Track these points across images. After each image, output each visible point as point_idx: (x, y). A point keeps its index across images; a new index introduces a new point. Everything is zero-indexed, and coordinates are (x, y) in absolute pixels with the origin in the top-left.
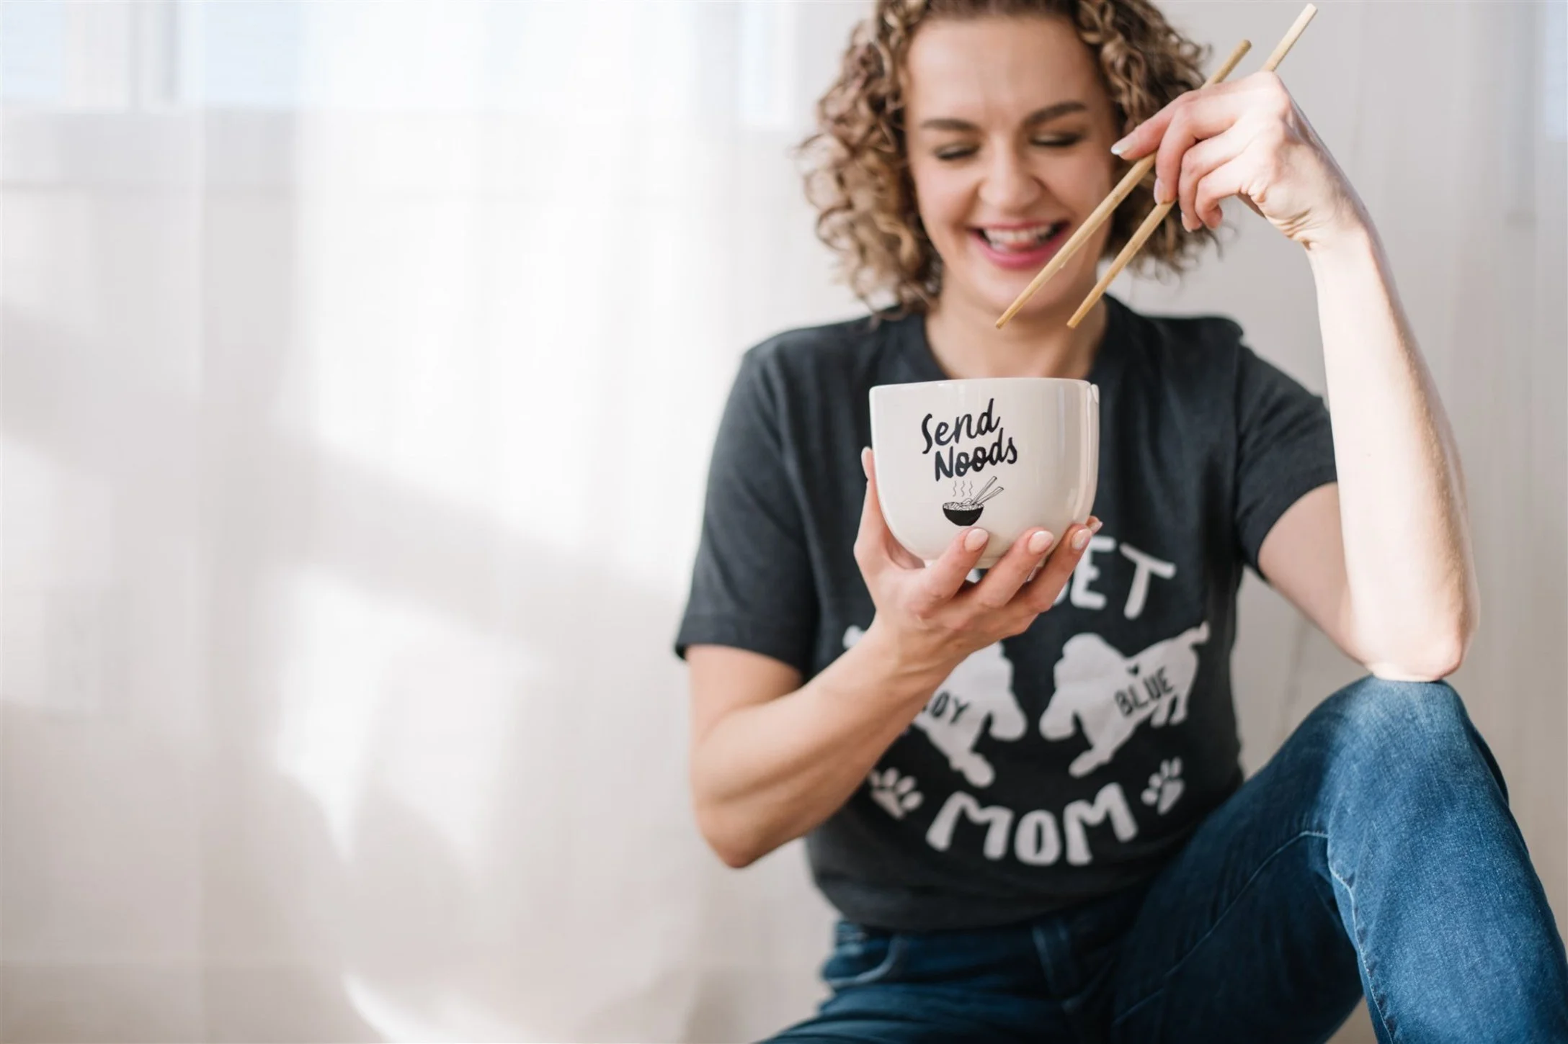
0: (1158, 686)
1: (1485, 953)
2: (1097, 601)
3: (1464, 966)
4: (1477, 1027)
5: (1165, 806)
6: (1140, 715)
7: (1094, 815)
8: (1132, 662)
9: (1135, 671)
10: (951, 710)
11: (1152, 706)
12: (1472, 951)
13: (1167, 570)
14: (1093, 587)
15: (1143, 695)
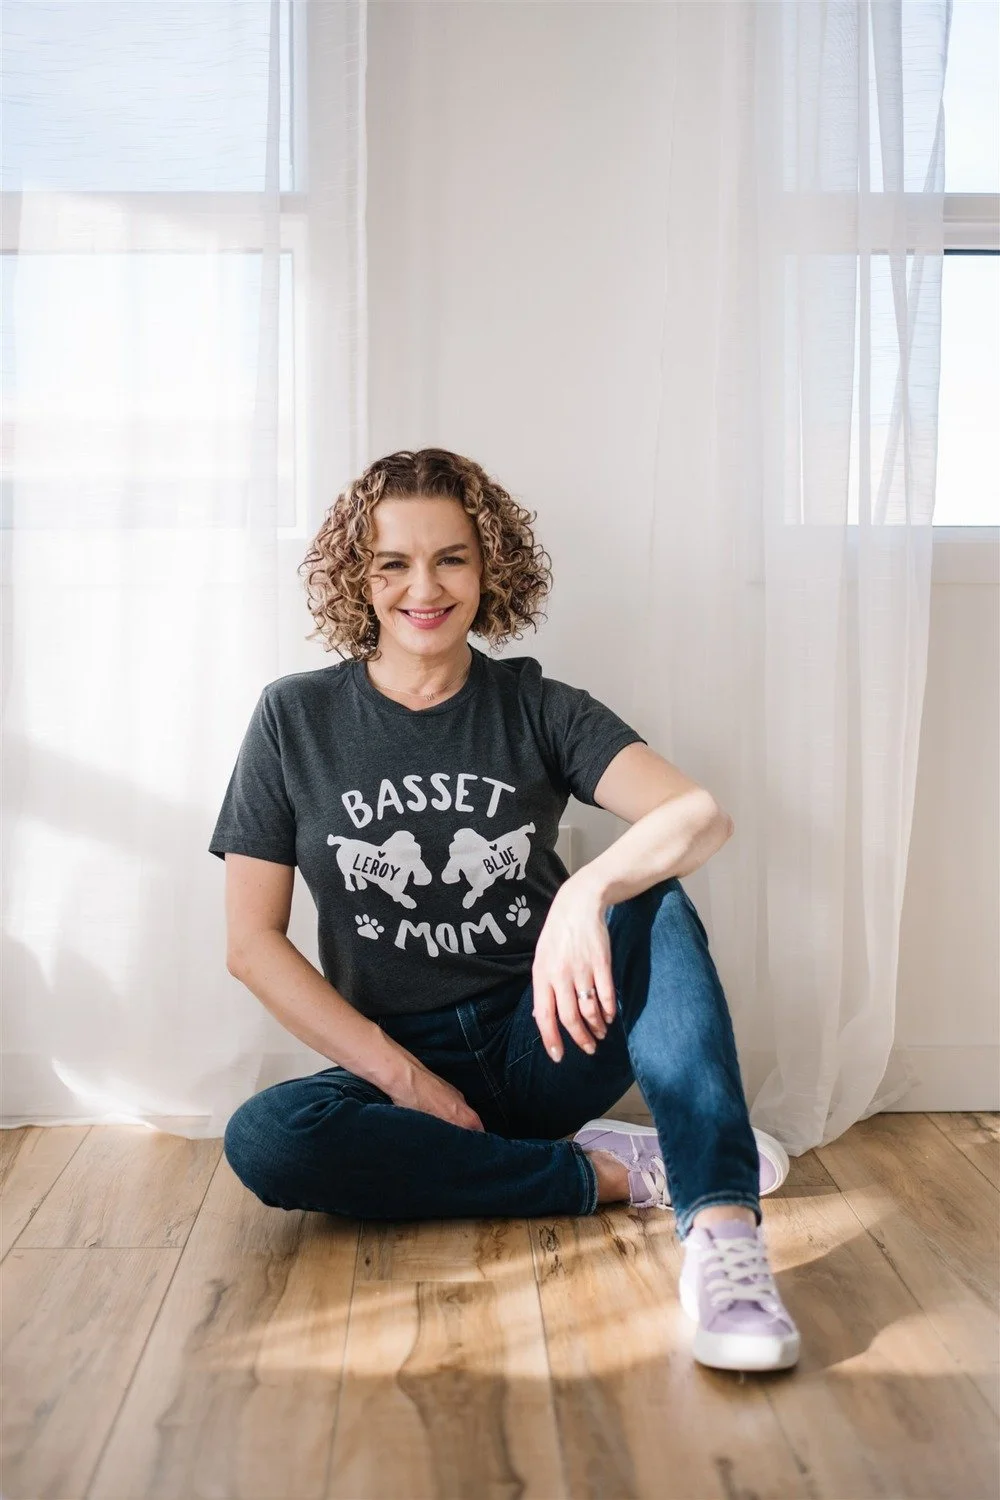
0: (508, 857)
1: (681, 1024)
2: (470, 809)
3: (670, 1029)
4: (675, 1060)
5: (521, 923)
6: (498, 873)
7: (479, 930)
8: (492, 844)
9: (494, 848)
10: (390, 872)
11: (506, 868)
12: (675, 1022)
13: (512, 789)
14: (466, 801)
15: (499, 862)
